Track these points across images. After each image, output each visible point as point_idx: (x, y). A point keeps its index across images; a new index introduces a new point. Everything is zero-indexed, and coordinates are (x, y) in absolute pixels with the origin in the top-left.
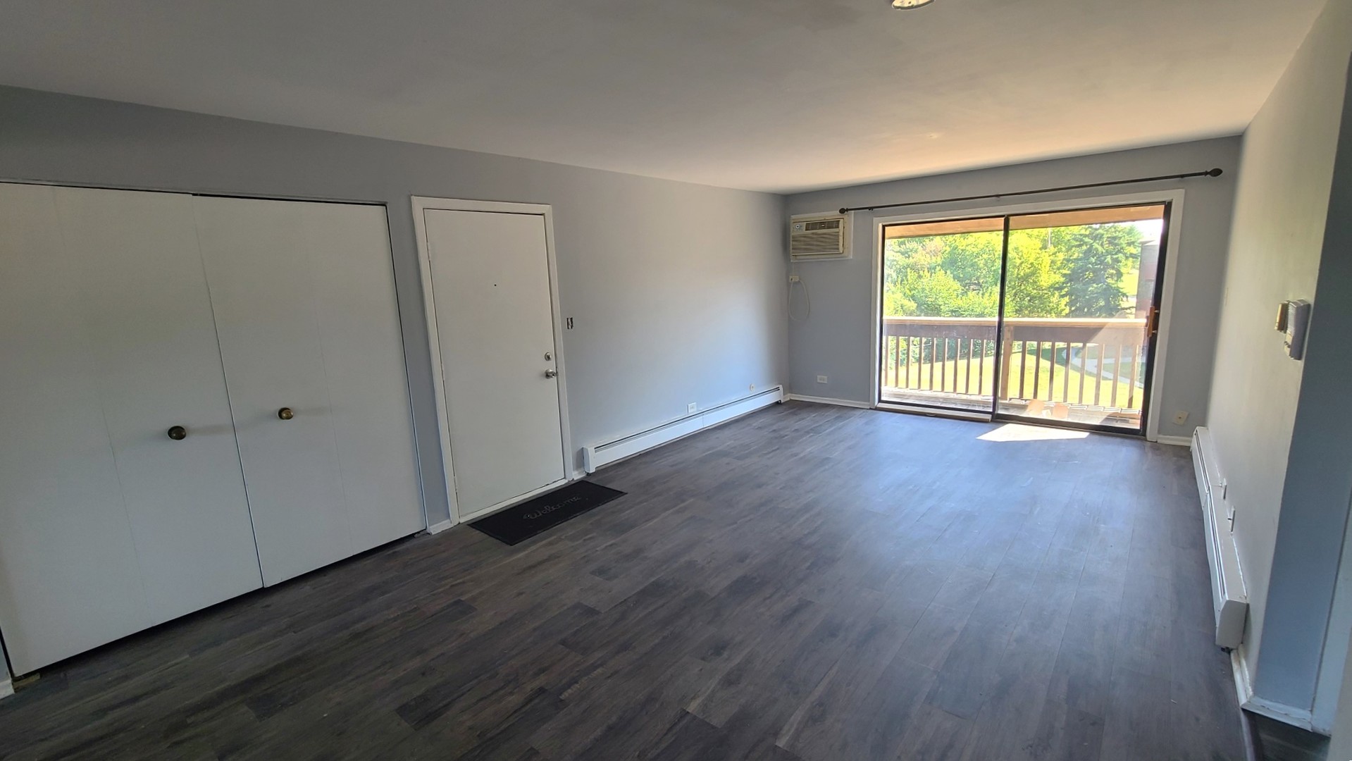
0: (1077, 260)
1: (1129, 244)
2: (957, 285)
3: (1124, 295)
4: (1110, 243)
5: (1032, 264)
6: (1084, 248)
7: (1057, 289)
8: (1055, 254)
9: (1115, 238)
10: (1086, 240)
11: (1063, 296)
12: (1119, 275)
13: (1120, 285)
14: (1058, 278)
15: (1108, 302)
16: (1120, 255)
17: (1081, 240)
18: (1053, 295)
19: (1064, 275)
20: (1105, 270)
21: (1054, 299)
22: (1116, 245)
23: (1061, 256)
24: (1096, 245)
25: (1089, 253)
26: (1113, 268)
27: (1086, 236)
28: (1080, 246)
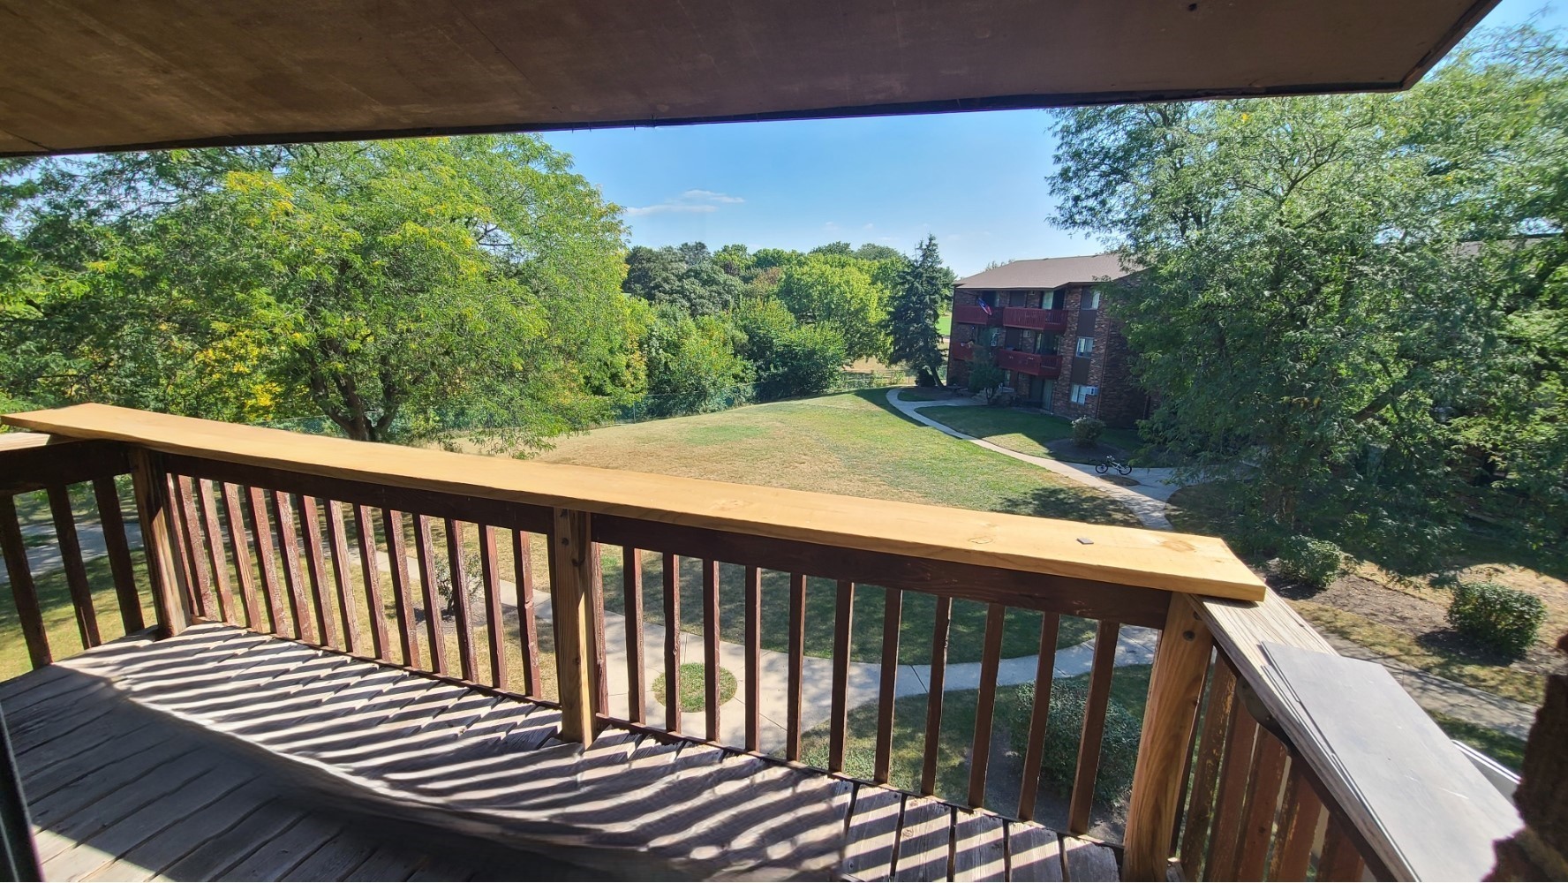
0: (903, 297)
1: (946, 285)
2: (791, 317)
3: (940, 336)
4: (929, 282)
5: (861, 299)
6: (907, 286)
7: (883, 327)
8: (881, 290)
9: (933, 278)
10: (909, 277)
11: (887, 335)
12: (936, 316)
13: (937, 326)
14: (884, 316)
15: (926, 343)
16: (937, 296)
17: (904, 278)
18: (880, 333)
19: (889, 313)
20: (924, 310)
21: (881, 337)
22: (934, 285)
23: (887, 293)
24: (916, 284)
25: (912, 291)
26: (931, 309)
27: (908, 274)
28: (903, 284)
